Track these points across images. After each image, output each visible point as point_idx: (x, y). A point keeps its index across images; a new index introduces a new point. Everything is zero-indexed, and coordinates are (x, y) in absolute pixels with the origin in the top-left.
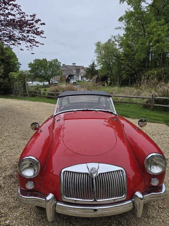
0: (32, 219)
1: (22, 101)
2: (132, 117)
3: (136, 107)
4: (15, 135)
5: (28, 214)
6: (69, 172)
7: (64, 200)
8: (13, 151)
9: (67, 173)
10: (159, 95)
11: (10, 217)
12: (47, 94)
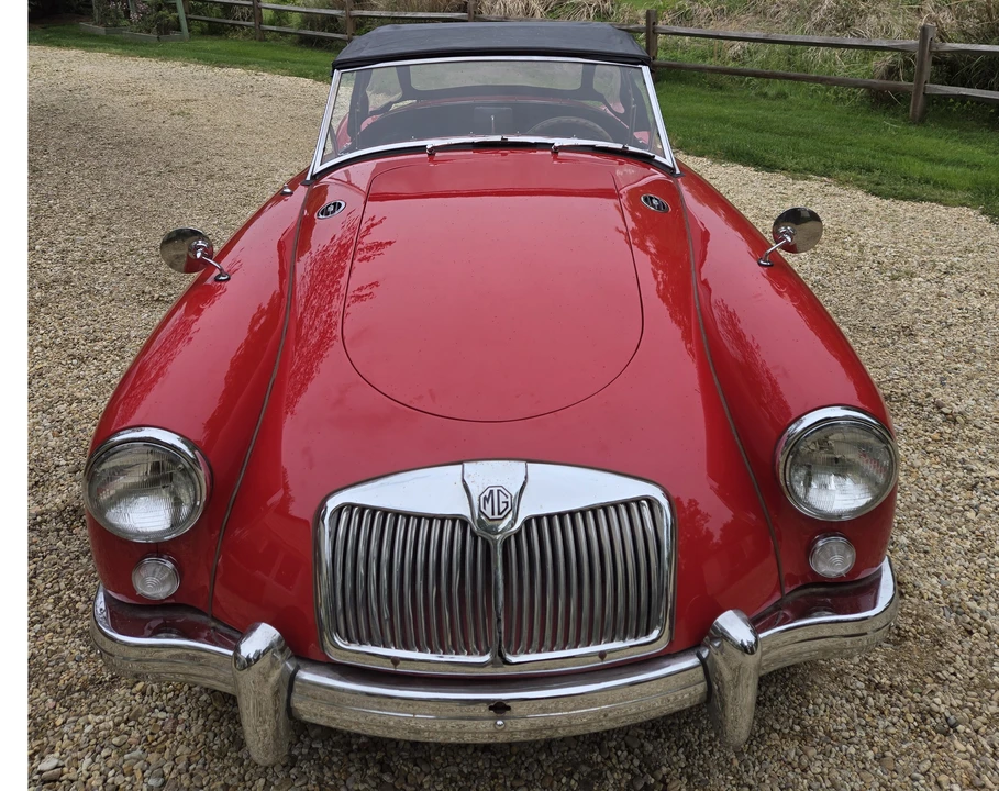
0: (182, 747)
1: (143, 63)
2: (791, 163)
3: (826, 99)
4: (103, 276)
5: (160, 723)
6: (363, 508)
7: (335, 657)
8: (89, 371)
9: (355, 518)
10: (964, 33)
11: (62, 735)
12: (295, 19)
